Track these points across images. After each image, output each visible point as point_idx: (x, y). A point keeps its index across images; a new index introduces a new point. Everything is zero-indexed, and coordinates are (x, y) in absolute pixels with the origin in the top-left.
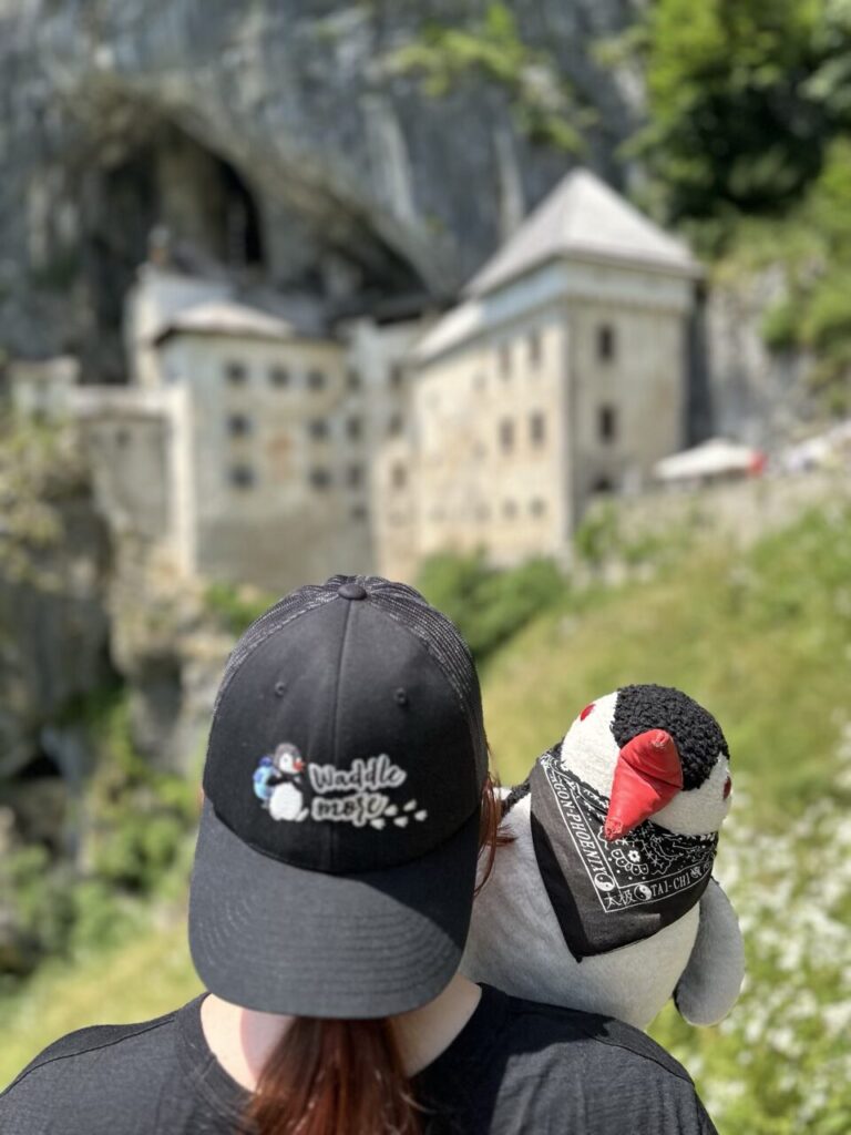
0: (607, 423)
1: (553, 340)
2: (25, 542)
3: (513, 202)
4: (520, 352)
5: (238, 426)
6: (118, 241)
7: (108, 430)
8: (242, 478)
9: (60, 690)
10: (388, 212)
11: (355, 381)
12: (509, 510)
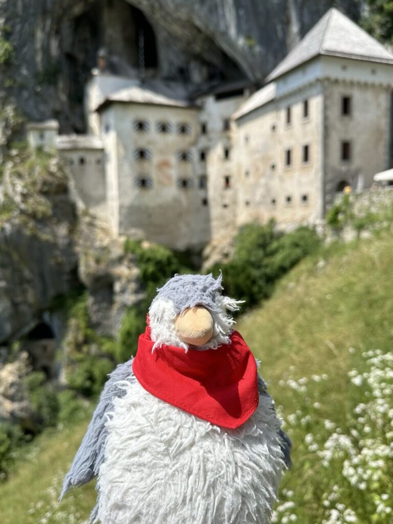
0: (346, 150)
1: (316, 104)
2: (33, 216)
3: (295, 28)
4: (297, 110)
5: (142, 154)
6: (81, 57)
7: (75, 157)
8: (143, 183)
9: (52, 293)
10: (225, 34)
11: (204, 129)
12: (289, 199)
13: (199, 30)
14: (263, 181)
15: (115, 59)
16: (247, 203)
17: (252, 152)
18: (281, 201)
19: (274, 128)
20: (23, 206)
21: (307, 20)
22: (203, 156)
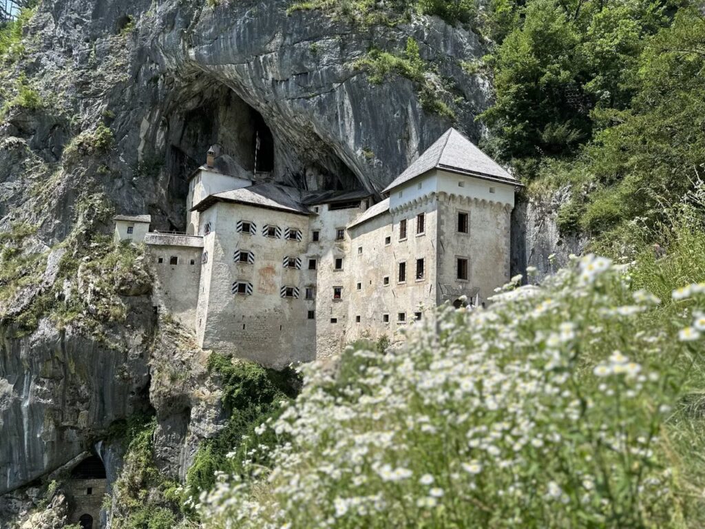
0: (462, 268)
1: (431, 219)
2: (105, 319)
3: (414, 144)
4: (412, 224)
5: (244, 257)
6: (189, 152)
7: (166, 255)
8: (242, 289)
10: (344, 143)
11: (316, 237)
12: (402, 316)
13: (318, 138)
14: (375, 295)
15: (226, 158)
16: (358, 318)
17: (366, 264)
18: (394, 318)
19: (388, 240)
20: (92, 307)
21: (426, 137)
22: (313, 265)
